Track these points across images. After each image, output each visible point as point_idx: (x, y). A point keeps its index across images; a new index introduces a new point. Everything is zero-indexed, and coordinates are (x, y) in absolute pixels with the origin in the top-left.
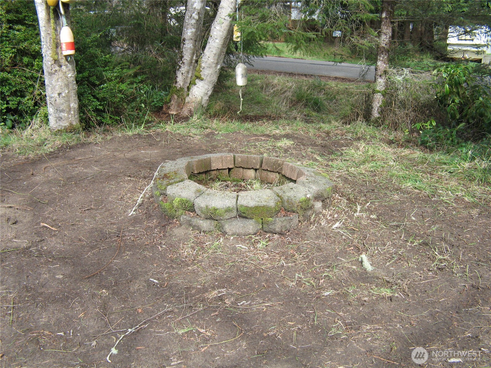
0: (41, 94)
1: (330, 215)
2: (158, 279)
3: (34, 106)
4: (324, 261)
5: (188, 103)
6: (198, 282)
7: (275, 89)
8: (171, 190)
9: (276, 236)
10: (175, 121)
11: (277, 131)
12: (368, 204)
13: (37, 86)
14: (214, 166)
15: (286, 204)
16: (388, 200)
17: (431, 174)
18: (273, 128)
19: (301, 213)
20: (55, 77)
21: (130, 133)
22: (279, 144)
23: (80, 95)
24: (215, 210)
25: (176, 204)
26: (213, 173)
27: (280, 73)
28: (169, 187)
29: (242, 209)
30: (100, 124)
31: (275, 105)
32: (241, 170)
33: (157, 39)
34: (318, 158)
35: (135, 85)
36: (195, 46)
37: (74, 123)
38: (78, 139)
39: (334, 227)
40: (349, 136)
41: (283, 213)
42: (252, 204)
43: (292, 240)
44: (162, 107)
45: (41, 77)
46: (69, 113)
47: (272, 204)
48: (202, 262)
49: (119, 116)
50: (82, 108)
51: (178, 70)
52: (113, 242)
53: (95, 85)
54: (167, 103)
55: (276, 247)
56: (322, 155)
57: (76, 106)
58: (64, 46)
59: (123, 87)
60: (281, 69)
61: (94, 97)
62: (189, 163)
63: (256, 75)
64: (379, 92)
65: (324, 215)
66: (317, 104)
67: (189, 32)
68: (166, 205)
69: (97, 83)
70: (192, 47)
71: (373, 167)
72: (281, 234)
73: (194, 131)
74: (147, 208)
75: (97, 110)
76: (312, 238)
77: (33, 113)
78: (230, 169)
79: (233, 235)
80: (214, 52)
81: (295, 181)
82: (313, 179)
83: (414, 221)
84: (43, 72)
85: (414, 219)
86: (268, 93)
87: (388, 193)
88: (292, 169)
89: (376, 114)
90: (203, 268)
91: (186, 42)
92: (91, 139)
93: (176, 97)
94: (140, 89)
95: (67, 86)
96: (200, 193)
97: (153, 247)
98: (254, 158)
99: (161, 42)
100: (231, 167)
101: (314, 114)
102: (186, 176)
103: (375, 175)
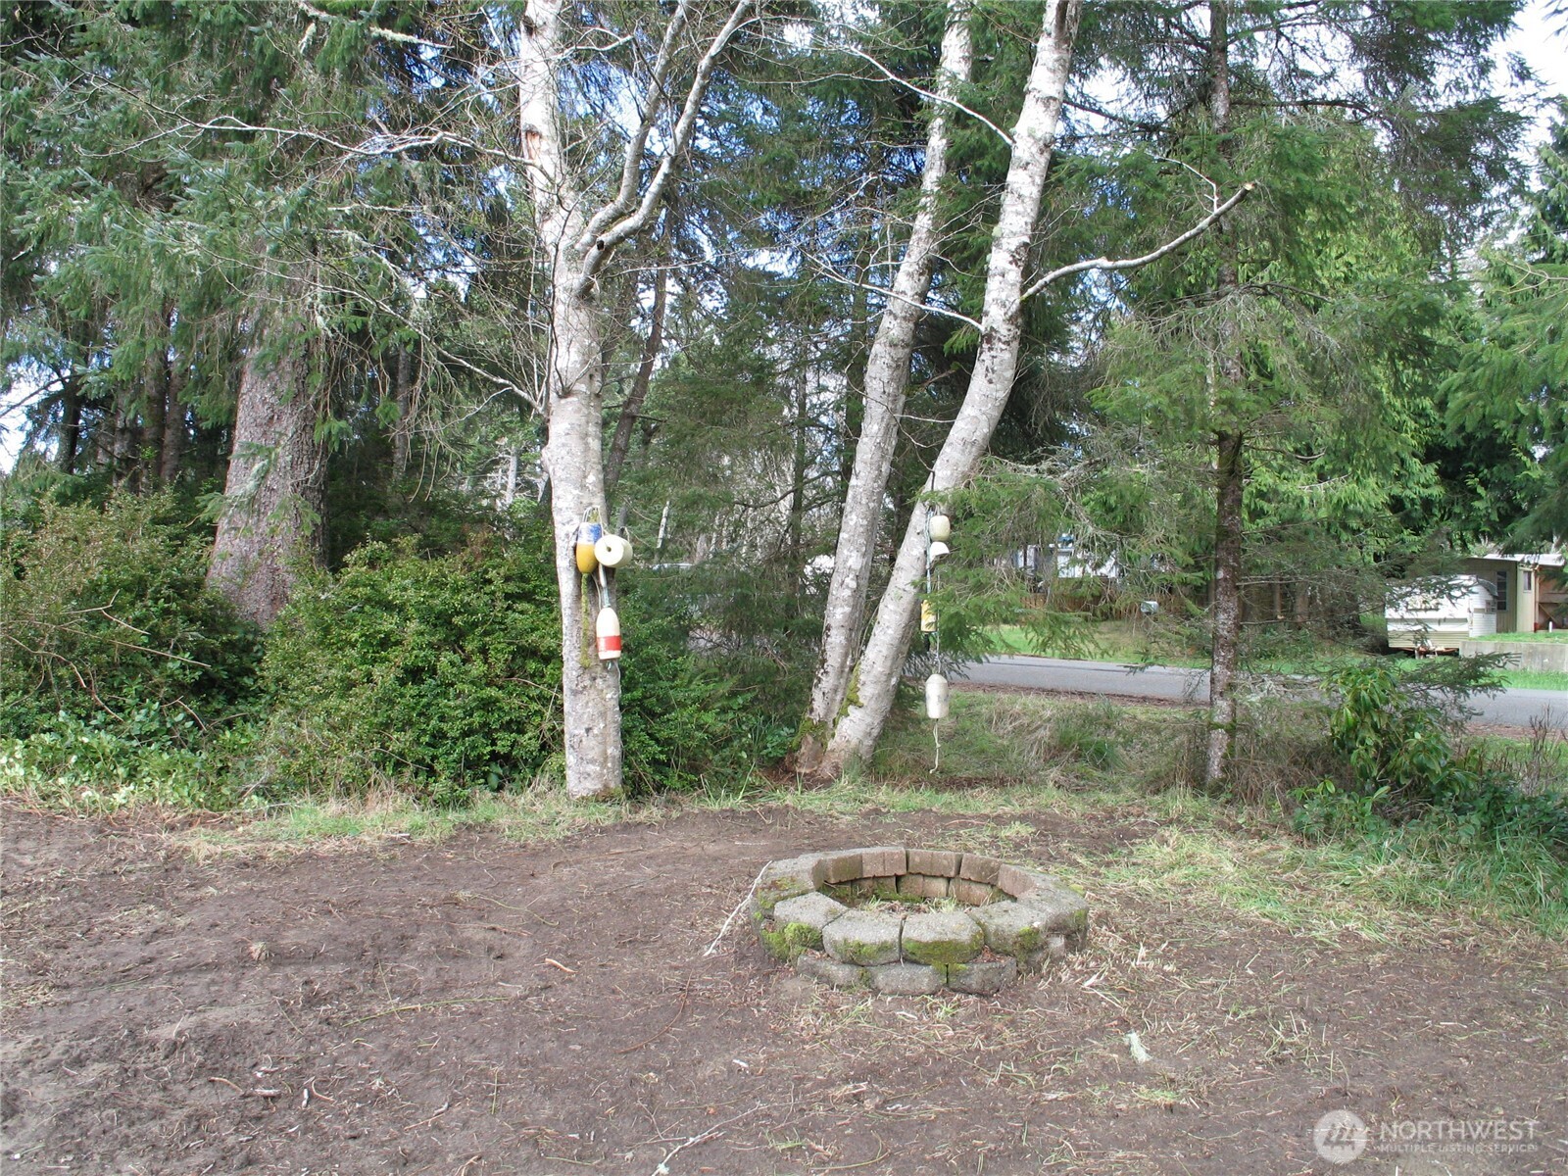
0: (554, 728)
1: (1082, 963)
2: (748, 1062)
3: (540, 751)
4: (1057, 1045)
5: (833, 751)
6: (818, 1069)
7: (1017, 723)
8: (781, 910)
9: (972, 998)
10: (804, 786)
11: (1007, 809)
12: (1164, 946)
13: (548, 714)
14: (869, 870)
15: (993, 939)
16: (1206, 938)
17: (1303, 888)
18: (1000, 801)
19: (1022, 957)
20: (583, 698)
21: (717, 808)
22: (1004, 833)
23: (626, 733)
24: (860, 946)
25: (789, 934)
26: (867, 884)
27: (1028, 690)
28: (779, 904)
29: (909, 946)
30: (659, 788)
31: (1015, 755)
32: (921, 879)
33: (777, 626)
34: (1082, 861)
35: (731, 715)
36: (849, 639)
37: (612, 785)
38: (618, 815)
39: (1086, 984)
40: (1152, 819)
41: (988, 956)
42: (928, 937)
43: (1003, 1006)
44: (782, 759)
45: (556, 698)
46: (603, 765)
47: (965, 937)
48: (830, 1037)
49: (697, 774)
50: (626, 757)
51: (816, 686)
52: (672, 998)
53: (653, 715)
54: (791, 751)
55: (972, 1017)
56: (1089, 854)
57: (617, 753)
58: (602, 644)
59: (708, 718)
60: (1033, 683)
61: (651, 736)
62: (820, 862)
63: (980, 693)
64: (1221, 727)
65: (1069, 964)
66: (1102, 754)
67: (838, 613)
68: (773, 937)
69: (659, 710)
70: (844, 642)
71: (1186, 876)
72: (980, 994)
73: (840, 807)
74: (738, 943)
75: (654, 762)
76: (1041, 1005)
77: (536, 765)
78: (898, 878)
79: (892, 993)
80: (885, 652)
81: (1014, 899)
82: (1051, 894)
83: (1250, 977)
84: (561, 689)
85: (1250, 972)
86: (1001, 732)
87: (1210, 925)
88: (1015, 877)
89: (1215, 771)
90: (832, 1048)
91: (833, 632)
92: (642, 816)
93: (810, 739)
94: (741, 723)
95: (603, 715)
96: (835, 917)
97: (744, 1010)
98: (945, 858)
99: (786, 629)
100: (900, 872)
101: (1097, 774)
102: (811, 885)
103: (1190, 892)
